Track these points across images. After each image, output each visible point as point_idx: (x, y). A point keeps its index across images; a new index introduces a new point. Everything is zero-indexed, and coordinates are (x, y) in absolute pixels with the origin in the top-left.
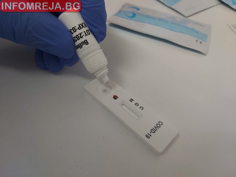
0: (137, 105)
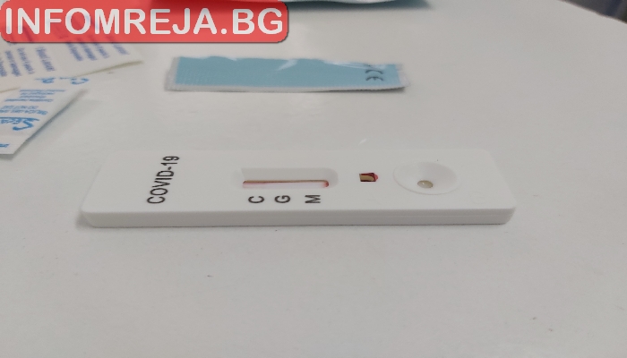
0: (280, 199)
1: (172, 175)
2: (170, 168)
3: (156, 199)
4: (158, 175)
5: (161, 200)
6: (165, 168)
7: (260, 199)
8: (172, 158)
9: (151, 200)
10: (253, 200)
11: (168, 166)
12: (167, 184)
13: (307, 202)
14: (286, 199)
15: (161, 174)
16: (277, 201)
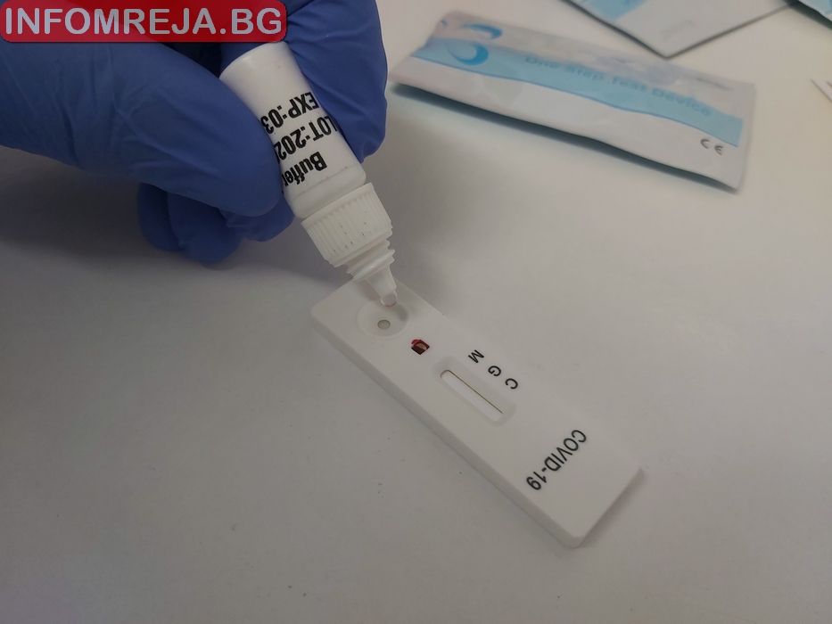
0: (497, 372)
1: (549, 458)
2: (544, 470)
3: (578, 437)
4: (559, 466)
5: (576, 434)
6: (548, 473)
7: (509, 382)
9: (582, 438)
10: (514, 385)
11: (542, 474)
12: (559, 449)
13: (483, 356)
14: (491, 370)
15: (555, 466)
16: (500, 371)
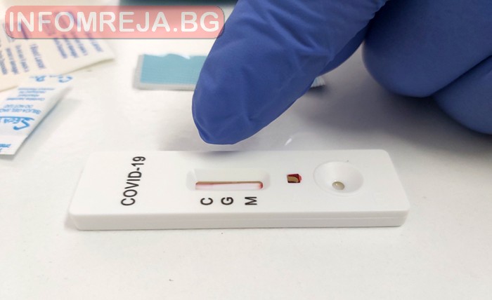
0: (225, 201)
1: (140, 177)
2: (138, 169)
3: (128, 201)
4: (129, 176)
5: (132, 201)
6: (134, 169)
7: (209, 201)
8: (140, 158)
9: (124, 202)
10: (204, 202)
11: (138, 166)
12: (137, 185)
13: (246, 204)
14: (230, 200)
15: (132, 175)
16: (224, 203)
